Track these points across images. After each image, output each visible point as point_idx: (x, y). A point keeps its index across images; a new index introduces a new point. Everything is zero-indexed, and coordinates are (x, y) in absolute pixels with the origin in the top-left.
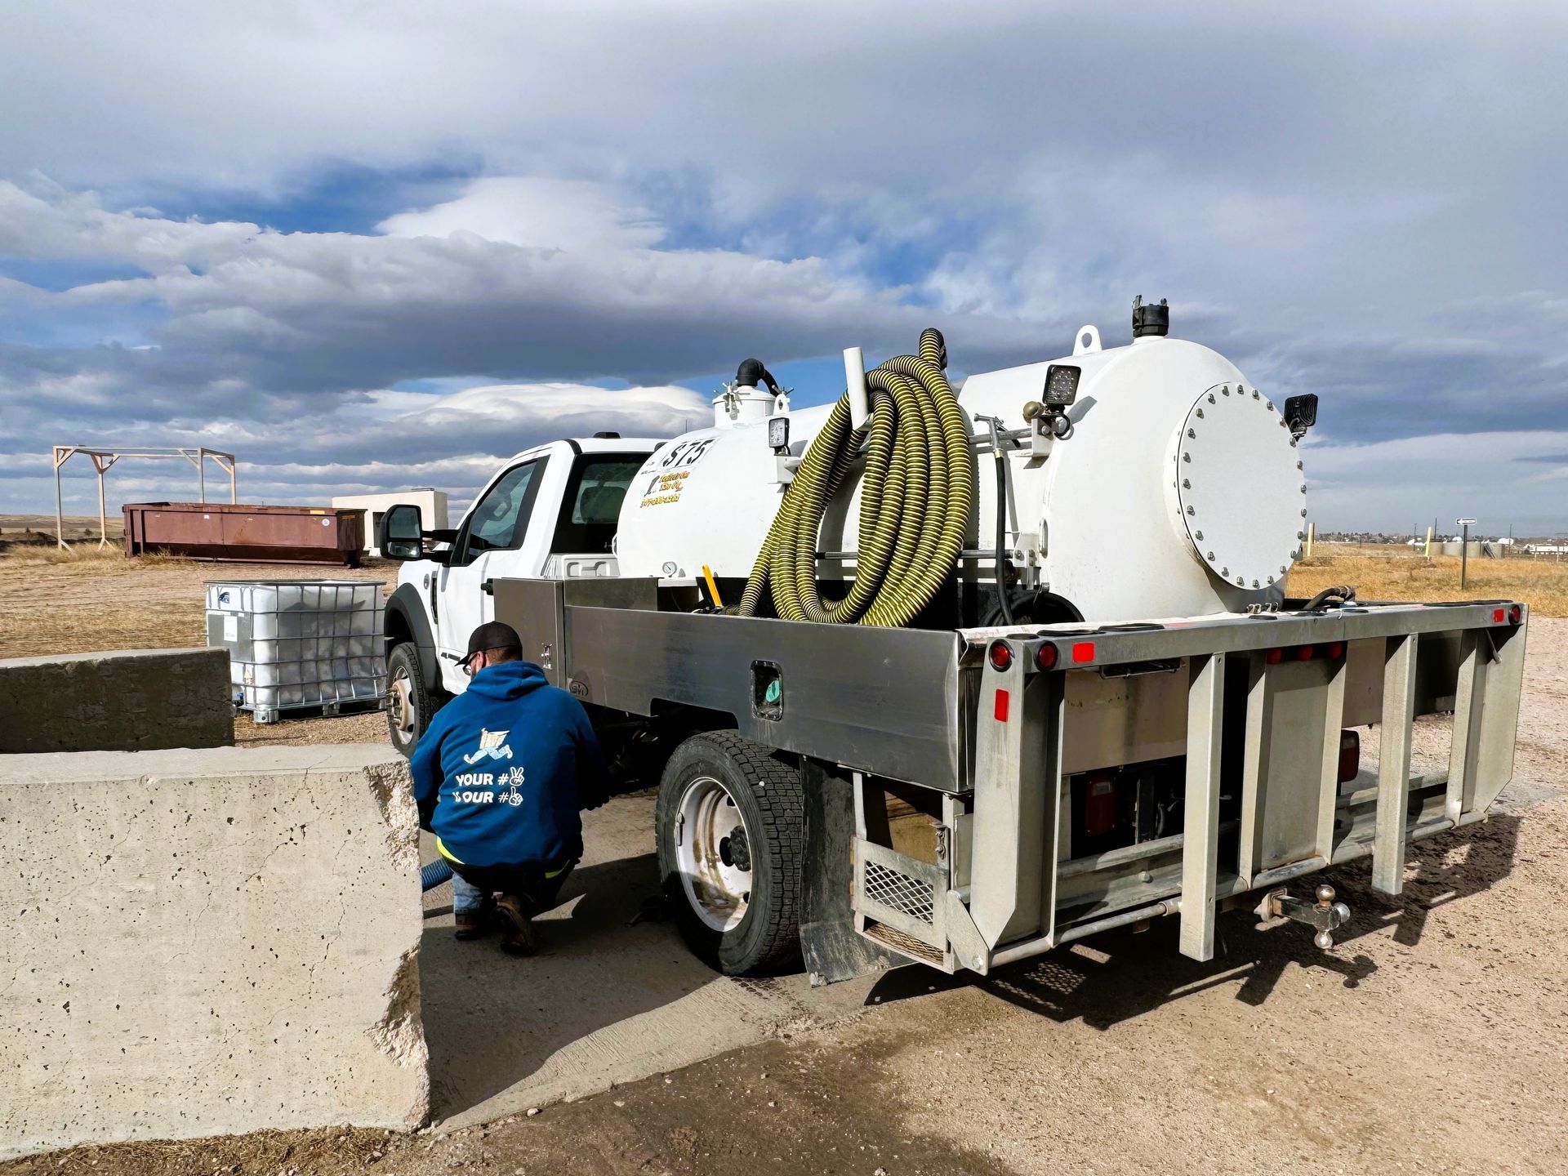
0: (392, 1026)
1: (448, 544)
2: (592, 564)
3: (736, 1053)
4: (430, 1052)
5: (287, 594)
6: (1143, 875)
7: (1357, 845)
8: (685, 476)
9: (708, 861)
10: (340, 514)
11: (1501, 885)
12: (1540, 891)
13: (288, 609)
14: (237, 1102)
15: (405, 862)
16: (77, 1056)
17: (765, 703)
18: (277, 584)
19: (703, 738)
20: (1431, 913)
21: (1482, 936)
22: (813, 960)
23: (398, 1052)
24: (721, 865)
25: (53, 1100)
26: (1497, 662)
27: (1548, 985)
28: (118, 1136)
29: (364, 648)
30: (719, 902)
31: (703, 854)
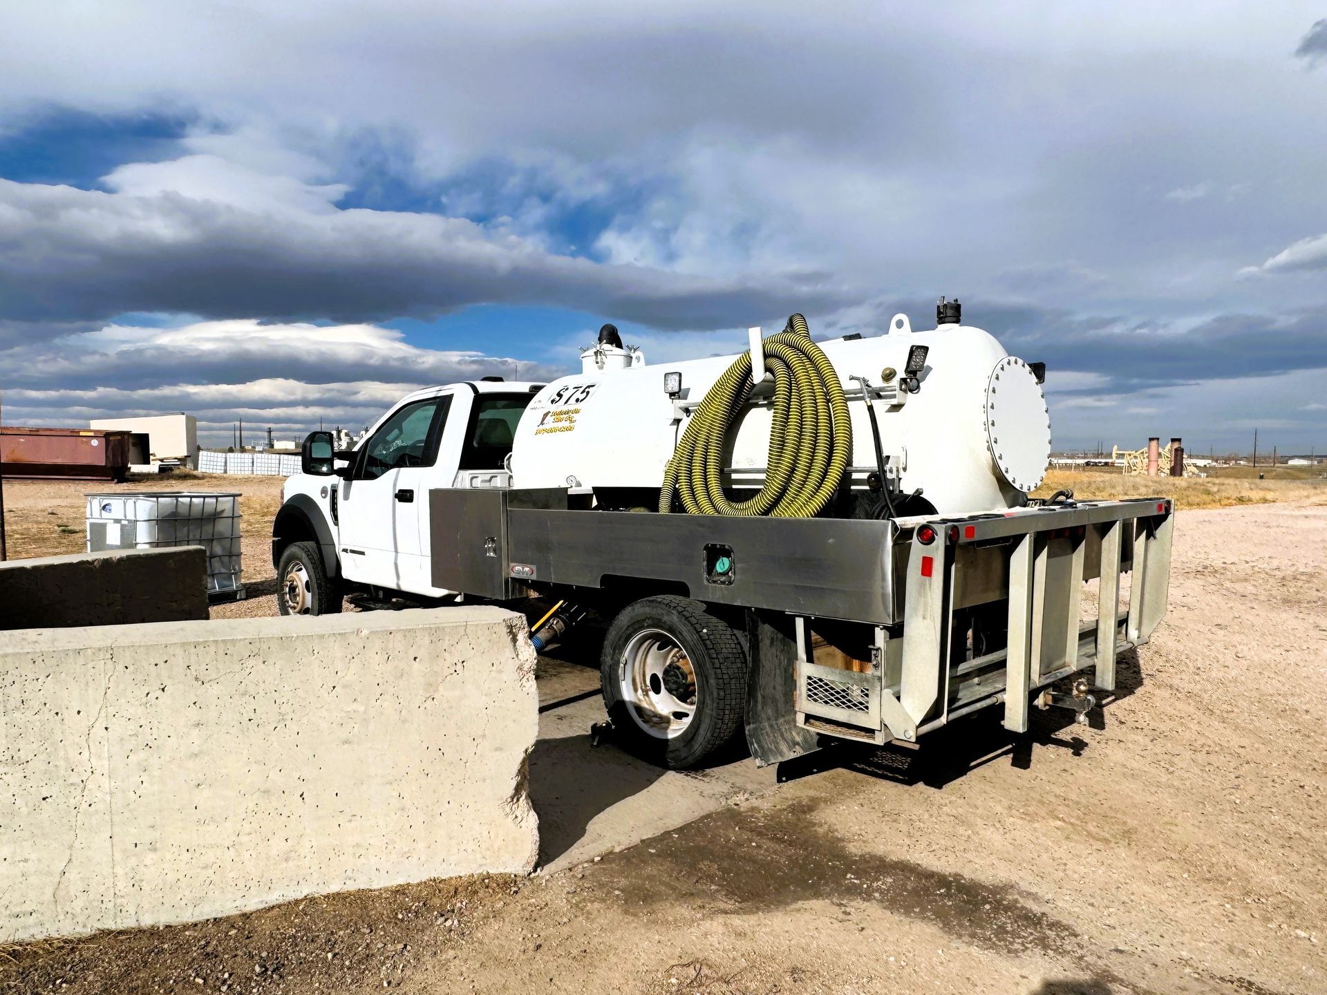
0: (515, 800)
1: (347, 462)
2: (488, 477)
3: (708, 816)
4: (539, 818)
5: (165, 505)
6: (976, 680)
7: (1088, 659)
8: (577, 411)
9: (643, 691)
10: (108, 435)
11: (1139, 691)
12: (1166, 693)
13: (166, 517)
14: (414, 860)
15: (528, 685)
16: (308, 831)
17: (713, 574)
18: (157, 496)
19: (651, 601)
20: (1105, 709)
21: (1141, 721)
22: (756, 750)
23: (519, 819)
24: (651, 693)
25: (291, 864)
26: (1155, 538)
27: (1192, 748)
28: (334, 888)
29: (224, 549)
30: (655, 719)
31: (639, 686)
